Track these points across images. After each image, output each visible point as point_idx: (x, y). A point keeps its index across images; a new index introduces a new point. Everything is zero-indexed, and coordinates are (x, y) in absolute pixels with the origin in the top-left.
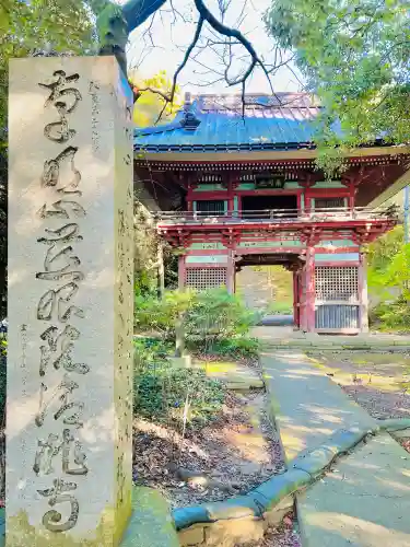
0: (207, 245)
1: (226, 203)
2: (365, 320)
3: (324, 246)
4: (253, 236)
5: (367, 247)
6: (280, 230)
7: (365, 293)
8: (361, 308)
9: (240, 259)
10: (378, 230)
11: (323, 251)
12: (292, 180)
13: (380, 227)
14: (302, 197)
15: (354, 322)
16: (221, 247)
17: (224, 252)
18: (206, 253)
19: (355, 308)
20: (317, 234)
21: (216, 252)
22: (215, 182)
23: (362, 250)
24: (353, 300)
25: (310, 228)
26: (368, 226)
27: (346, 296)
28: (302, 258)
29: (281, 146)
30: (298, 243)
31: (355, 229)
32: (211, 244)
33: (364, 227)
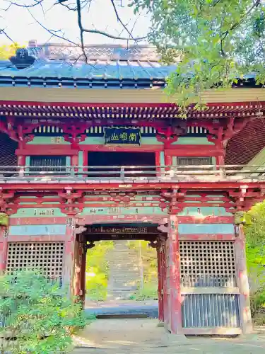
0: (39, 211)
1: (68, 159)
2: (247, 316)
3: (191, 214)
4: (101, 200)
5: (243, 216)
6: (134, 192)
7: (244, 277)
8: (241, 298)
9: (82, 229)
10: (256, 194)
11: (189, 220)
12: (149, 135)
13: (258, 190)
14: (162, 154)
15: (234, 320)
16: (58, 213)
17: (60, 221)
18: (37, 221)
19: (232, 299)
20: (179, 199)
21: (50, 221)
22: (55, 134)
23: (238, 220)
24: (230, 288)
25: (171, 190)
26: (244, 189)
27: (220, 282)
28: (162, 229)
29: (129, 83)
30: (158, 210)
31: (227, 193)
32: (45, 210)
33: (239, 190)
